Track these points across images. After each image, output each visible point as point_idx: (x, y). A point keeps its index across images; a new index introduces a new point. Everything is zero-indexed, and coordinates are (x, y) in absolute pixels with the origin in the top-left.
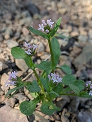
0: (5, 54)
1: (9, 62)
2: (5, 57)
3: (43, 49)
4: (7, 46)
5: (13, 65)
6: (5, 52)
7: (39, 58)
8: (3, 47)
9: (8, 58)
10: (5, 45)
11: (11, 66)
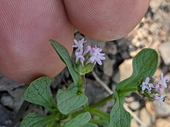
0: (146, 38)
1: (131, 47)
2: (139, 40)
3: (161, 112)
4: (162, 42)
5: (124, 55)
6: (150, 38)
7: (143, 106)
8: (159, 35)
9: (138, 44)
10: (164, 38)
11: (123, 51)
